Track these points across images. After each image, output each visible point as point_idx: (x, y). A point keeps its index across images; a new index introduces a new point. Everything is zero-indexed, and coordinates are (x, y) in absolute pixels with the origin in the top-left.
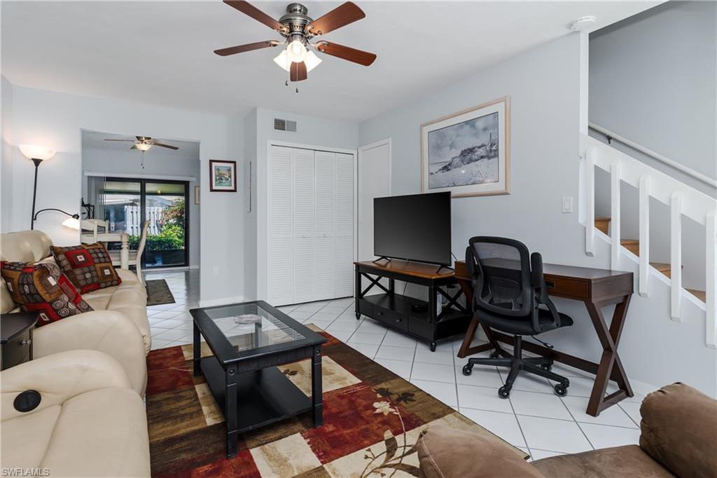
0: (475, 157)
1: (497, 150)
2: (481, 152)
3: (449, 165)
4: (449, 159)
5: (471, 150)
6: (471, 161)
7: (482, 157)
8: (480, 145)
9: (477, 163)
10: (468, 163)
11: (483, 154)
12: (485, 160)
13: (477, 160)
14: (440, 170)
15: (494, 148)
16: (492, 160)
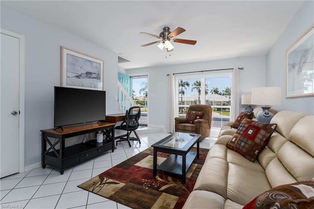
0: (92, 77)
1: (100, 77)
2: (94, 75)
3: (80, 76)
4: (80, 73)
5: (91, 73)
6: (90, 78)
7: (95, 78)
8: (94, 73)
9: (93, 79)
10: (89, 78)
11: (95, 77)
12: (96, 79)
13: (93, 78)
14: (74, 77)
15: (99, 76)
16: (98, 80)
